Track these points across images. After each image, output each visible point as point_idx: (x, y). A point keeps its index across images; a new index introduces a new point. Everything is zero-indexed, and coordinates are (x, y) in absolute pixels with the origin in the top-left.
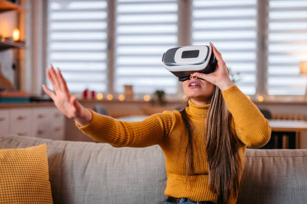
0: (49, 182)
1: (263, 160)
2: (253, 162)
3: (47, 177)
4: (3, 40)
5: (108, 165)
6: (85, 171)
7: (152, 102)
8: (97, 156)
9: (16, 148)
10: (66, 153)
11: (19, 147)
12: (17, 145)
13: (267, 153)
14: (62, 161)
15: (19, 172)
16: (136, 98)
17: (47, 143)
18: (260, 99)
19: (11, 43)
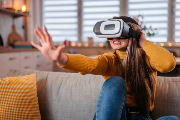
0: (37, 97)
1: (169, 84)
2: (163, 86)
3: (36, 94)
4: (16, 12)
5: (73, 87)
6: (59, 90)
7: (104, 48)
8: (66, 81)
9: (18, 76)
10: (48, 79)
11: (20, 75)
12: (19, 74)
13: (172, 79)
14: (46, 84)
15: (18, 91)
16: (95, 45)
17: (36, 73)
18: (170, 45)
19: (21, 13)
